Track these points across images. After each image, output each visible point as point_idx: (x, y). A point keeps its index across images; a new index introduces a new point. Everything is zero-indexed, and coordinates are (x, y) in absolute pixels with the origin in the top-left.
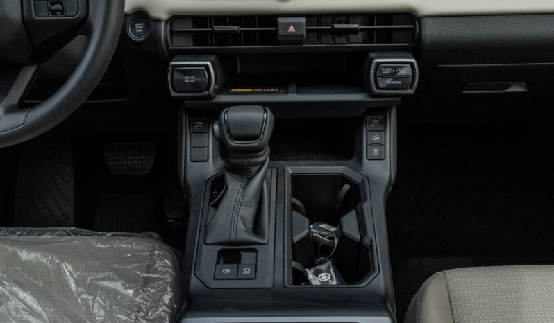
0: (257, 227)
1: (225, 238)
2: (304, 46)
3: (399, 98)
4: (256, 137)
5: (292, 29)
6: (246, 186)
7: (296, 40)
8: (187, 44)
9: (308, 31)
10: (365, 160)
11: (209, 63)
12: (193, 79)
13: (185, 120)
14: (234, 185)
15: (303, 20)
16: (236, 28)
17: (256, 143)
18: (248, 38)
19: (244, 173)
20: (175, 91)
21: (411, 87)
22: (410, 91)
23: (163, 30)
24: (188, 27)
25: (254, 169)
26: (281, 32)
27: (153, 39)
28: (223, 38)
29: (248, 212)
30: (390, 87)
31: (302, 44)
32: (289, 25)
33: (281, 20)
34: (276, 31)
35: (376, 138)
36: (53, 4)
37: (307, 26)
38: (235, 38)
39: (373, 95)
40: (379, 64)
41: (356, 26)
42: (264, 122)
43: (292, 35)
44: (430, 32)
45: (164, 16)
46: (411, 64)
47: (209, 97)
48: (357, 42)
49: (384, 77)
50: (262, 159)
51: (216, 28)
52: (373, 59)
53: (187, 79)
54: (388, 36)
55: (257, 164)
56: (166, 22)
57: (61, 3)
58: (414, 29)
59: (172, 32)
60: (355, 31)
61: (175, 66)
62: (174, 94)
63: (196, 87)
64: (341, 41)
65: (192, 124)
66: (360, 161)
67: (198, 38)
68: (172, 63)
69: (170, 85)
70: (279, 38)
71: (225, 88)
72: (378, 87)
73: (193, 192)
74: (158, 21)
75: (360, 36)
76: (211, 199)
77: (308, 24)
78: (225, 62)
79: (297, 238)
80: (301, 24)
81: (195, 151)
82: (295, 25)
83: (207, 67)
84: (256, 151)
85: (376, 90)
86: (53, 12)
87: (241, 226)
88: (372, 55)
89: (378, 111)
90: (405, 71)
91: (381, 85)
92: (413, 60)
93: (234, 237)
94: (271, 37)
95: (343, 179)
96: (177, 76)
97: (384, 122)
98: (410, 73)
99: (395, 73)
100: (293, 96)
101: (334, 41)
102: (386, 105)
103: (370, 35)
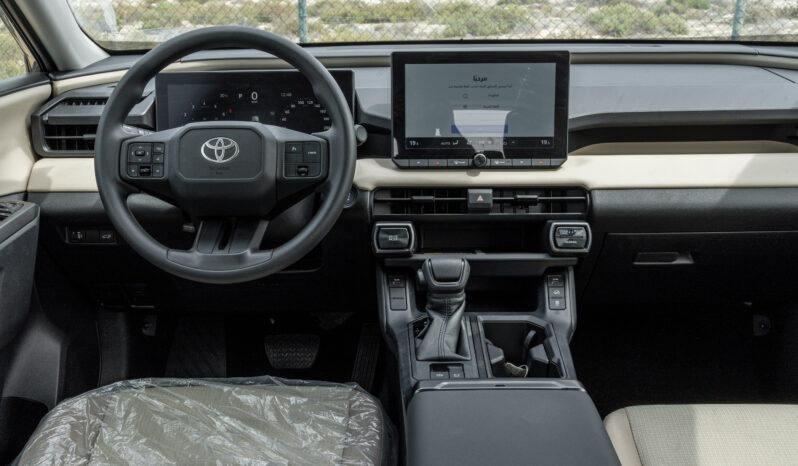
0: (459, 347)
1: (435, 355)
2: (491, 214)
3: (575, 259)
4: (456, 280)
5: (480, 199)
6: (448, 320)
7: (484, 209)
8: (386, 212)
9: (495, 201)
10: (548, 310)
11: (410, 225)
12: (396, 238)
13: (383, 278)
14: (438, 319)
15: (490, 191)
16: (431, 198)
17: (456, 284)
18: (440, 207)
19: (445, 311)
20: (379, 248)
21: (586, 246)
22: (586, 250)
23: (368, 199)
24: (387, 197)
25: (454, 307)
26: (471, 201)
27: (359, 206)
28: (417, 207)
29: (452, 340)
30: (566, 246)
31: (489, 212)
32: (477, 195)
33: (471, 191)
34: (466, 201)
35: (557, 292)
36: (300, 167)
37: (494, 196)
38: (429, 207)
39: (554, 254)
40: (556, 226)
41: (535, 197)
42: (461, 269)
43: (480, 203)
44: (600, 201)
45: (370, 187)
46: (585, 227)
47: (408, 255)
48: (535, 212)
49: (561, 237)
50: (460, 299)
51: (415, 198)
52: (551, 224)
53: (391, 238)
54: (563, 206)
55: (455, 303)
56: (371, 192)
57: (306, 167)
58: (585, 201)
59: (376, 201)
60: (534, 202)
61: (380, 227)
62: (378, 251)
63: (398, 245)
64: (521, 213)
65: (390, 281)
66: (544, 311)
67: (396, 207)
68: (378, 224)
69: (375, 241)
70: (469, 206)
71: (419, 250)
72: (556, 246)
73: (397, 332)
74: (364, 191)
75: (539, 206)
76: (415, 335)
79: (494, 361)
80: (488, 195)
81: (395, 302)
82: (483, 195)
83: (408, 227)
84: (455, 291)
85: (557, 250)
86: (299, 173)
87: (446, 347)
88: (549, 221)
89: (559, 271)
90: (581, 233)
91: (559, 245)
92: (586, 224)
93: (442, 354)
94: (461, 207)
95: (530, 326)
96: (382, 236)
97: (563, 280)
98: (585, 235)
99: (571, 234)
100: (480, 256)
101: (515, 212)
102: (564, 264)
103: (547, 206)
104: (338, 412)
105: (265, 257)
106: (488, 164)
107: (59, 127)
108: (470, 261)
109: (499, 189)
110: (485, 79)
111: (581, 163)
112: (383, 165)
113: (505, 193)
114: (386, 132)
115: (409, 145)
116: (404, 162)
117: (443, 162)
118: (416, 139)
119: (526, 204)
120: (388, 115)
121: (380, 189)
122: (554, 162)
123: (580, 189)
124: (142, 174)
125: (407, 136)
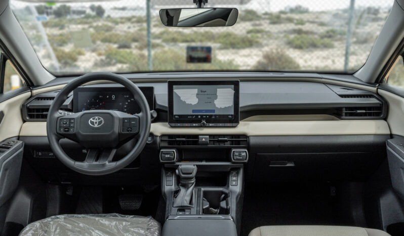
0: (191, 202)
1: (180, 205)
3: (243, 164)
4: (191, 174)
5: (204, 140)
6: (187, 191)
7: (205, 144)
8: (166, 144)
9: (210, 141)
10: (230, 186)
11: (175, 151)
12: (169, 156)
13: (164, 172)
14: (183, 190)
15: (208, 137)
16: (184, 139)
17: (191, 175)
18: (188, 143)
19: (186, 186)
21: (246, 159)
22: (245, 161)
23: (158, 140)
24: (166, 138)
25: (190, 185)
26: (200, 141)
27: (154, 142)
28: (179, 143)
29: (188, 199)
30: (239, 160)
31: (207, 145)
32: (203, 138)
33: (200, 137)
34: (198, 140)
35: (234, 178)
36: (128, 128)
38: (184, 143)
39: (233, 163)
40: (234, 151)
41: (226, 139)
42: (193, 169)
43: (204, 141)
44: (252, 141)
45: (159, 135)
46: (246, 151)
47: (174, 163)
48: (228, 145)
49: (235, 156)
50: (193, 182)
51: (177, 139)
52: (232, 150)
53: (167, 156)
54: (238, 143)
55: (190, 184)
56: (160, 137)
57: (131, 128)
58: (247, 141)
59: (161, 141)
60: (226, 141)
62: (161, 161)
63: (169, 159)
64: (222, 145)
65: (166, 173)
66: (228, 186)
67: (170, 143)
68: (162, 150)
69: (160, 158)
70: (199, 143)
71: (180, 160)
72: (234, 159)
73: (167, 195)
74: (157, 136)
75: (229, 142)
76: (174, 196)
77: (210, 138)
78: (180, 151)
79: (204, 207)
80: (207, 138)
81: (168, 182)
82: (205, 138)
83: (174, 152)
84: (191, 178)
85: (234, 161)
86: (128, 131)
87: (185, 202)
89: (236, 170)
90: (244, 154)
93: (183, 205)
94: (196, 143)
95: (222, 193)
96: (163, 155)
97: (238, 173)
99: (240, 155)
100: (204, 163)
101: (219, 145)
102: (238, 167)
103: (232, 143)
104: (142, 228)
105: (114, 164)
106: (207, 125)
107: (34, 109)
108: (197, 166)
109: (211, 136)
110: (206, 91)
111: (245, 125)
112: (164, 125)
113: (215, 137)
114: (166, 112)
115: (175, 118)
116: (173, 125)
117: (189, 125)
118: (178, 115)
119: (224, 141)
120: (167, 105)
121: (163, 135)
122: (234, 124)
123: (245, 136)
124: (65, 131)
125: (174, 114)
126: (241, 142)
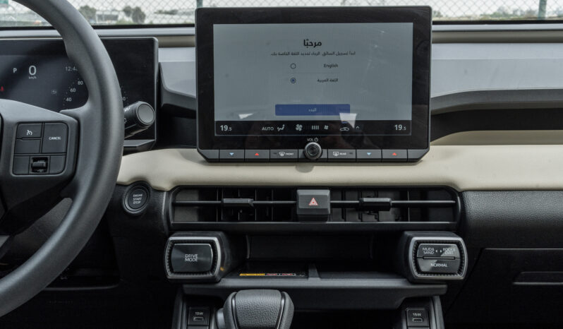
2: (327, 223)
3: (445, 286)
5: (313, 203)
7: (319, 216)
8: (191, 218)
9: (333, 206)
11: (215, 239)
12: (195, 258)
13: (182, 310)
15: (327, 193)
16: (249, 201)
18: (263, 212)
20: (172, 270)
21: (460, 271)
22: (460, 277)
23: (164, 202)
24: (194, 199)
26: (301, 206)
27: (151, 212)
28: (232, 211)
30: (434, 271)
31: (326, 221)
32: (310, 198)
33: (301, 192)
34: (295, 205)
36: (35, 160)
37: (332, 198)
38: (248, 212)
39: (414, 281)
40: (418, 243)
41: (388, 200)
42: (281, 310)
43: (313, 209)
44: (476, 207)
45: (167, 186)
46: (458, 244)
47: (214, 281)
48: (388, 219)
49: (425, 257)
51: (226, 201)
52: (410, 239)
53: (188, 258)
54: (424, 213)
56: (169, 192)
57: (46, 159)
58: (456, 204)
59: (175, 205)
60: (386, 207)
61: (174, 242)
62: (170, 275)
63: (198, 267)
64: (369, 220)
65: (190, 314)
67: (204, 212)
68: (172, 238)
69: (167, 264)
70: (298, 212)
71: (233, 271)
72: (419, 270)
74: (160, 191)
75: (390, 213)
77: (332, 197)
78: (235, 240)
80: (325, 196)
82: (318, 198)
83: (212, 243)
85: (419, 276)
86: (35, 169)
88: (408, 233)
90: (451, 251)
91: (423, 268)
92: (460, 239)
94: (288, 212)
96: (176, 254)
98: (457, 255)
99: (439, 254)
100: (315, 282)
101: (361, 219)
103: (403, 212)
106: (325, 156)
108: (294, 293)
109: (338, 190)
110: (320, 44)
111: (447, 155)
112: (187, 157)
113: (348, 194)
114: (190, 114)
115: (219, 131)
116: (214, 153)
117: (265, 153)
118: (229, 123)
119: (376, 209)
120: (192, 92)
121: (181, 188)
122: (413, 153)
123: (448, 190)
125: (216, 119)
126: (433, 212)
